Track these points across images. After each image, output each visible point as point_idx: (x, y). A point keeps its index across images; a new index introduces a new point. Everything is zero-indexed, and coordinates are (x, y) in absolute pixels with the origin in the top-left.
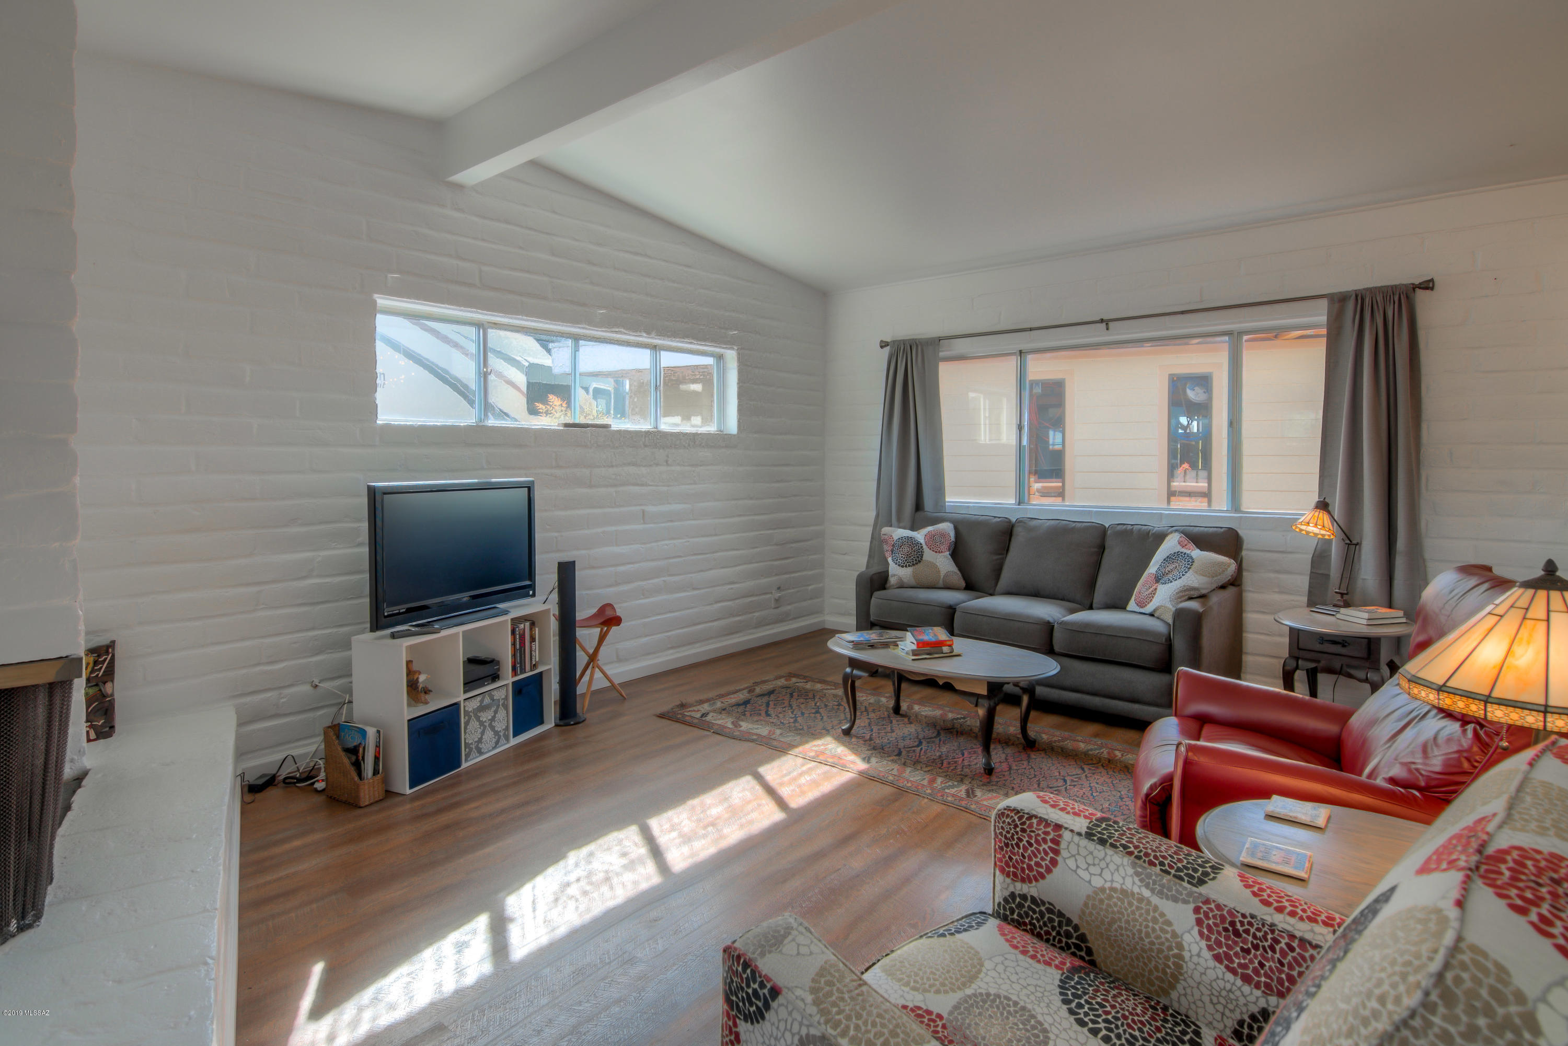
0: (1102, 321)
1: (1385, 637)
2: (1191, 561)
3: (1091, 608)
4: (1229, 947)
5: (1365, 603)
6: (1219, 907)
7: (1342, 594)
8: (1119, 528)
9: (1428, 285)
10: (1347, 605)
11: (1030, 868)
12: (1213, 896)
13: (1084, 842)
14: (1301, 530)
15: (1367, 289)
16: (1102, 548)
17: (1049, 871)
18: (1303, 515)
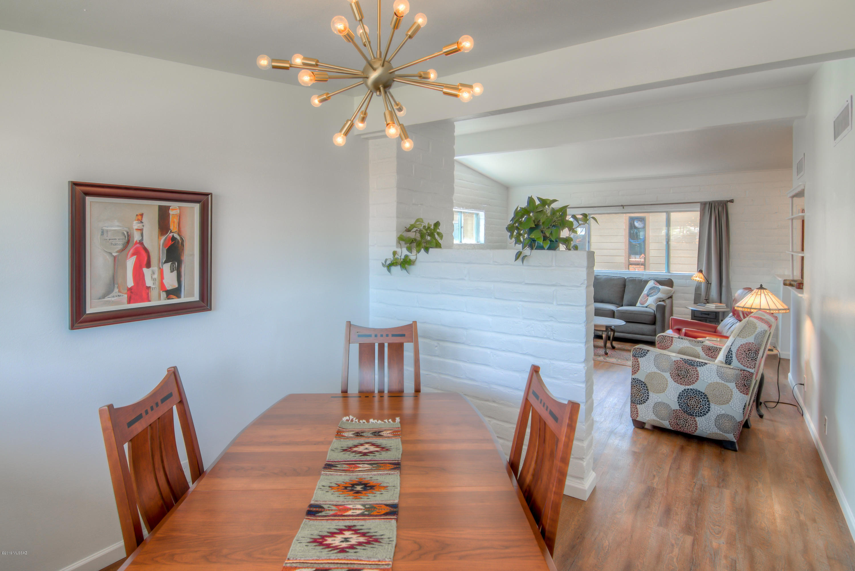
0: (622, 206)
1: (721, 312)
2: (659, 290)
3: (622, 306)
4: (709, 353)
5: (713, 302)
6: (706, 346)
7: (706, 300)
8: (631, 278)
9: (732, 201)
10: (708, 303)
11: (666, 346)
12: (705, 344)
13: (678, 339)
14: (694, 279)
15: (712, 201)
16: (624, 286)
17: (670, 346)
18: (694, 274)
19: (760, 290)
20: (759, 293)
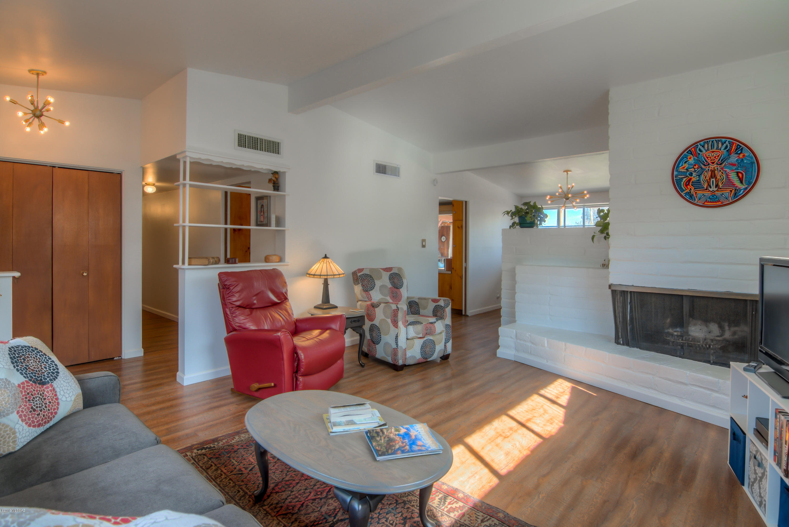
19: (325, 259)
20: (325, 262)
